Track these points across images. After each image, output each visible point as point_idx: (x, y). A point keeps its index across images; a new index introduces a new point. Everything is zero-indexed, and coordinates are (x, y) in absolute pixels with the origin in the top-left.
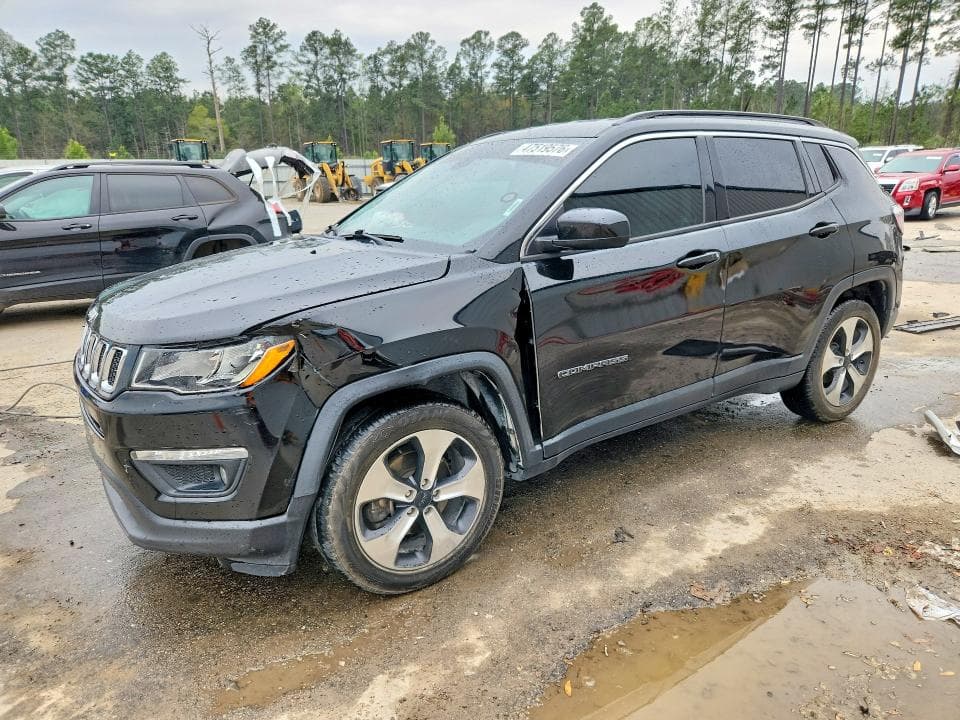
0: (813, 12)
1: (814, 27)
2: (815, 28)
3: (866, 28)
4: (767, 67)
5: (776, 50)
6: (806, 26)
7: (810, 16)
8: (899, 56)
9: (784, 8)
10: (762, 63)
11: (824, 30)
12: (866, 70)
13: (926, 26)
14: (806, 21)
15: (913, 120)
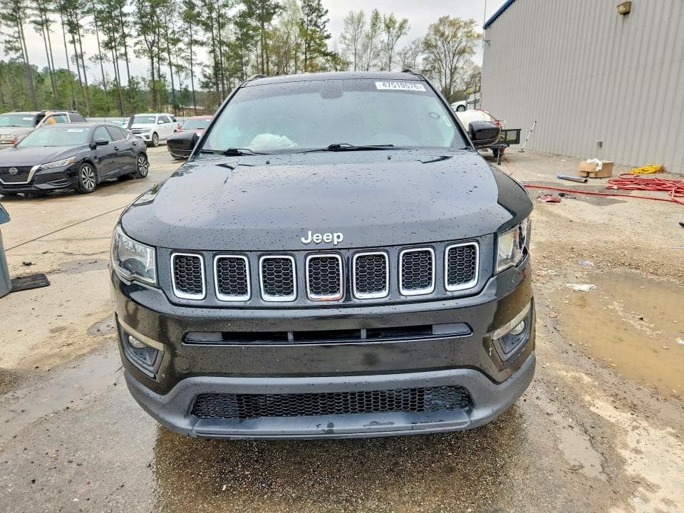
0: (37, 12)
1: (41, 24)
2: (43, 24)
3: (81, 31)
4: (11, 49)
5: (14, 37)
6: (35, 22)
7: (36, 15)
8: (109, 54)
9: (12, 5)
10: (4, 45)
11: (50, 28)
12: (89, 61)
13: (124, 36)
14: (33, 18)
15: (133, 98)
